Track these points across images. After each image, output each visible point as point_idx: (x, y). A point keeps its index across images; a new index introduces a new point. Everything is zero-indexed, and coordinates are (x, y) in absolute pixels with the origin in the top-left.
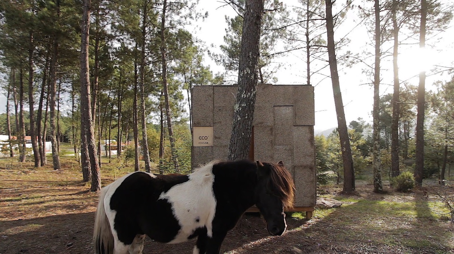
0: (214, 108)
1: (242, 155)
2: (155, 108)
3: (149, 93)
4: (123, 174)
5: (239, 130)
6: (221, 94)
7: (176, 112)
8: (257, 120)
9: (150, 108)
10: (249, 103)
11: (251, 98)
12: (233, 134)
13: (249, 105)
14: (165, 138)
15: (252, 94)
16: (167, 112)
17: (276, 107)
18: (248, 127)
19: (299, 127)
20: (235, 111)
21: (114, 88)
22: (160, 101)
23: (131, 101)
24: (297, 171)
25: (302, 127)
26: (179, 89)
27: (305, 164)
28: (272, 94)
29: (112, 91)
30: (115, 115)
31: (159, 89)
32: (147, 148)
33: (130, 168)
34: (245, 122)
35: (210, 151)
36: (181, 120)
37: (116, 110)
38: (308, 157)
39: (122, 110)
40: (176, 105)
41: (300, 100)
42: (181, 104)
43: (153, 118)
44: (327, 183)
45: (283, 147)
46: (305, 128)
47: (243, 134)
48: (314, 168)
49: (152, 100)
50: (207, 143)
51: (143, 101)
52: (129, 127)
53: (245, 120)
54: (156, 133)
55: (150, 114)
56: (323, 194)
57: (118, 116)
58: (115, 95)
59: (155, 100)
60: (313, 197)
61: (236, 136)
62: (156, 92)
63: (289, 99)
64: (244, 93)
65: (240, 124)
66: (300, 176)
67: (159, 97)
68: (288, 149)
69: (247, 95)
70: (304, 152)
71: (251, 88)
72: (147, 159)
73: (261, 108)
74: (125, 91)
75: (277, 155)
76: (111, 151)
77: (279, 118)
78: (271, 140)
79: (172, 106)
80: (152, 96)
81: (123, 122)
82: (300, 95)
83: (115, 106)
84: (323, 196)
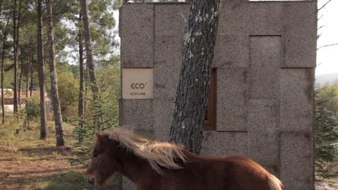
0: (154, 38)
1: (195, 113)
2: (71, 39)
3: (61, 15)
4: (23, 140)
5: (190, 73)
6: (167, 17)
7: (104, 46)
8: (222, 59)
9: (64, 39)
10: (207, 30)
11: (210, 22)
12: (182, 79)
13: (207, 33)
14: (86, 86)
15: (212, 16)
16: (88, 45)
17: (253, 37)
18: (205, 68)
19: (290, 70)
20: (185, 44)
21: (5, 6)
22: (78, 29)
23: (34, 28)
24: (285, 139)
25: (294, 69)
26: (108, 10)
27: (298, 128)
28: (247, 17)
29: (3, 12)
30: (9, 50)
31: (76, 9)
32: (59, 102)
33: (34, 132)
34: (200, 62)
35: (148, 106)
36: (111, 59)
37: (11, 41)
38: (302, 118)
39: (20, 43)
40: (103, 35)
41: (293, 26)
42: (111, 34)
43: (69, 55)
44: (334, 159)
45: (264, 102)
46: (298, 71)
47: (197, 80)
48: (312, 135)
49: (67, 27)
50: (144, 94)
51: (51, 28)
52: (31, 69)
53: (200, 57)
54: (73, 78)
55: (64, 49)
56: (328, 177)
57: (14, 52)
58: (9, 18)
59: (71, 27)
60: (310, 181)
61: (185, 84)
62: (72, 14)
63: (275, 24)
64: (198, 15)
65: (192, 64)
66: (289, 148)
67: (77, 22)
68: (271, 105)
69: (204, 18)
70: (296, 110)
71: (210, 6)
72: (59, 118)
73: (229, 40)
74: (23, 12)
75: (253, 114)
76: (5, 106)
77: (258, 55)
78: (244, 90)
79: (97, 36)
80: (67, 20)
81: (22, 62)
82: (294, 18)
83: (10, 36)
84: (328, 180)
